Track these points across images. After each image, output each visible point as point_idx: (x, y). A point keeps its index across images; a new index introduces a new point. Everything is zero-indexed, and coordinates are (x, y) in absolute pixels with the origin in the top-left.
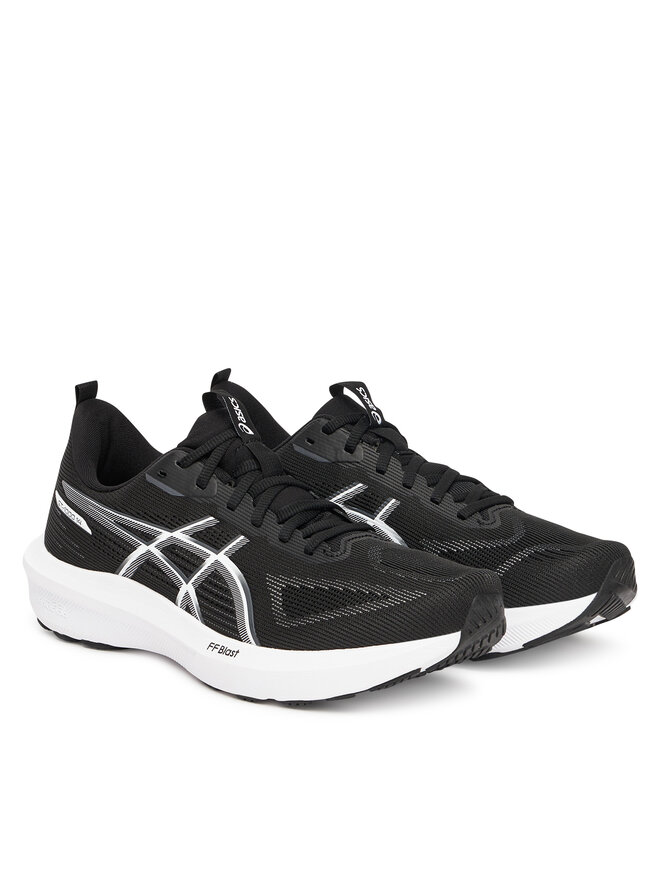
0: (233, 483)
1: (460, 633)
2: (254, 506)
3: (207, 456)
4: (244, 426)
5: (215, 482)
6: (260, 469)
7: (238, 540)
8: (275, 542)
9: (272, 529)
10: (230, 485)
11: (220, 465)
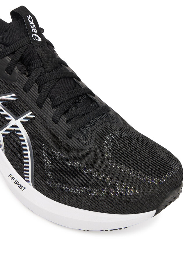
0: (27, 73)
1: (156, 210)
2: (39, 92)
3: (13, 53)
4: (36, 35)
5: (16, 70)
6: (43, 66)
7: (28, 114)
8: (49, 121)
9: (48, 112)
10: (25, 74)
11: (21, 60)
